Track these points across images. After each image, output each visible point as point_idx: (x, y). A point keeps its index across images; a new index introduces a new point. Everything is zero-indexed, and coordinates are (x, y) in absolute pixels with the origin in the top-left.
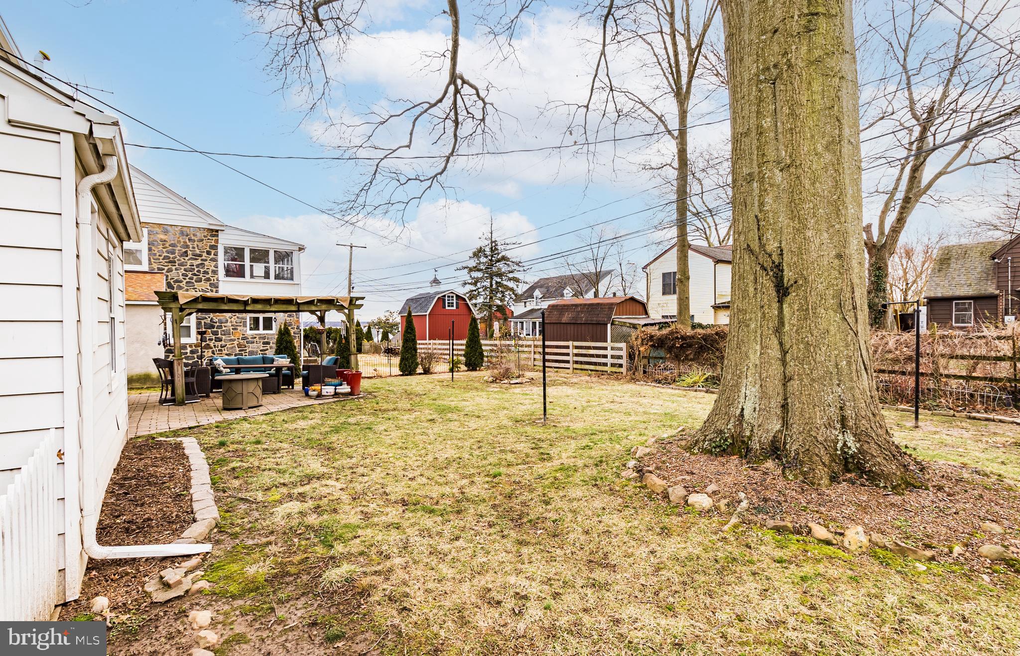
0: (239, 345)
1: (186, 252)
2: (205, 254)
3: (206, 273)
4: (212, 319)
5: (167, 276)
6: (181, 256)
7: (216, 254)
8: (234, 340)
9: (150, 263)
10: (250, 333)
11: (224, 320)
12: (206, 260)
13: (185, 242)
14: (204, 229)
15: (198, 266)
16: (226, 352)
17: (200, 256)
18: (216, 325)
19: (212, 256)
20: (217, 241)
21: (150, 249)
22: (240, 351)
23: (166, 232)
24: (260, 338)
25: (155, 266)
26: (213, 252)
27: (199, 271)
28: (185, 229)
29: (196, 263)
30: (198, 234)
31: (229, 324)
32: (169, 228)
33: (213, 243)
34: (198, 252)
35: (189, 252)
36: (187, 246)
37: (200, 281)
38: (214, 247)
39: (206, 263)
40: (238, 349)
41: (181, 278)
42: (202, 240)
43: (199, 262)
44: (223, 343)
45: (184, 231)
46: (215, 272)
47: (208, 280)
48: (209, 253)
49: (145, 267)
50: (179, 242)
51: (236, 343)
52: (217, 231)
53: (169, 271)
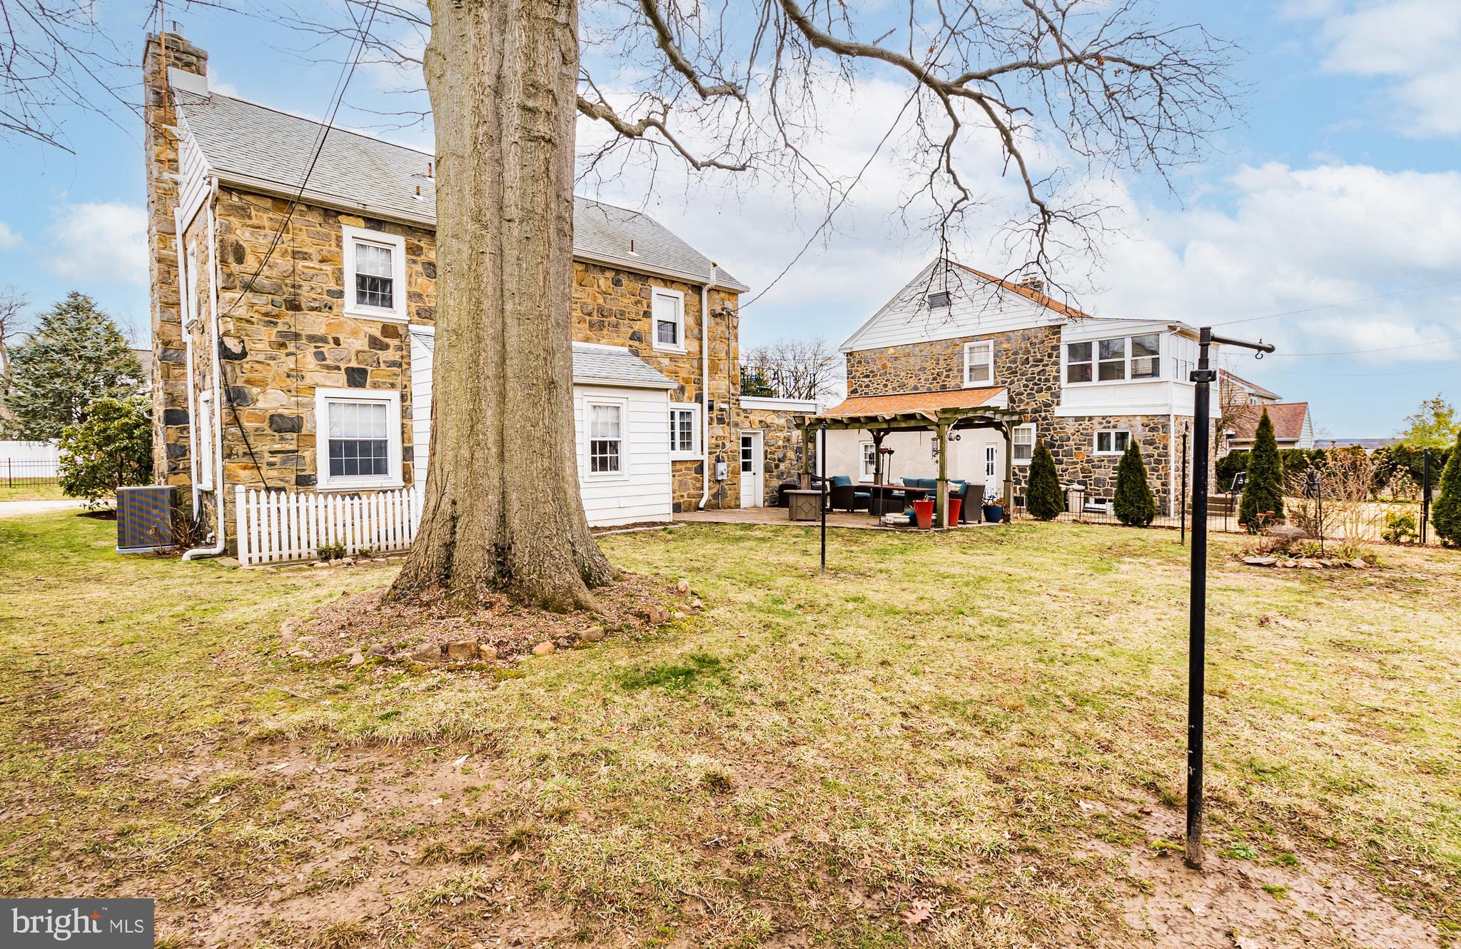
0: (1083, 470)
1: (1027, 359)
2: (1046, 358)
3: (1047, 380)
4: (1052, 436)
5: (1009, 390)
6: (1022, 364)
7: (1058, 357)
8: (1077, 463)
9: (995, 378)
10: (1096, 453)
11: (1065, 438)
12: (1047, 365)
13: (1026, 348)
14: (1045, 327)
15: (1039, 373)
16: (1067, 478)
17: (1041, 360)
18: (1057, 444)
19: (1054, 359)
20: (1059, 340)
21: (995, 362)
22: (1083, 477)
23: (1009, 340)
24: (1109, 461)
25: (999, 379)
26: (1055, 353)
27: (1040, 380)
28: (1026, 332)
29: (1036, 370)
30: (1039, 335)
31: (1071, 442)
32: (1012, 334)
33: (1055, 343)
34: (1039, 356)
35: (1031, 359)
36: (1029, 352)
37: (1040, 391)
38: (1056, 348)
39: (1048, 369)
40: (1081, 475)
41: (1022, 389)
42: (1043, 342)
43: (1041, 368)
44: (1064, 466)
45: (1026, 335)
46: (1057, 378)
47: (1049, 388)
48: (1050, 356)
49: (990, 383)
50: (1021, 349)
51: (1079, 466)
52: (1059, 327)
53: (1012, 383)
